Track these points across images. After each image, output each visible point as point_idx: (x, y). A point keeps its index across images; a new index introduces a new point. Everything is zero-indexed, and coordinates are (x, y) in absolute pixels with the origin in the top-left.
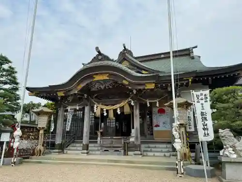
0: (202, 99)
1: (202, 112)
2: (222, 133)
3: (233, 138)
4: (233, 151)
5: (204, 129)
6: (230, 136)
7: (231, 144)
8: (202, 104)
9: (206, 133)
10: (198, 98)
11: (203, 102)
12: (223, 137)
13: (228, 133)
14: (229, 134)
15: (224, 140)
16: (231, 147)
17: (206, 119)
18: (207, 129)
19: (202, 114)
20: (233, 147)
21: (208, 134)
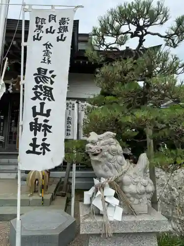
0: (50, 31)
1: (39, 69)
2: (93, 143)
3: (121, 158)
4: (116, 196)
5: (35, 127)
6: (114, 153)
7: (113, 174)
8: (48, 45)
9: (39, 142)
10: (39, 28)
11: (51, 38)
12: (96, 155)
13: (110, 144)
14: (113, 147)
15: (98, 162)
16: (111, 185)
17: (49, 93)
18: (47, 128)
19: (41, 74)
20: (118, 186)
21: (45, 146)
